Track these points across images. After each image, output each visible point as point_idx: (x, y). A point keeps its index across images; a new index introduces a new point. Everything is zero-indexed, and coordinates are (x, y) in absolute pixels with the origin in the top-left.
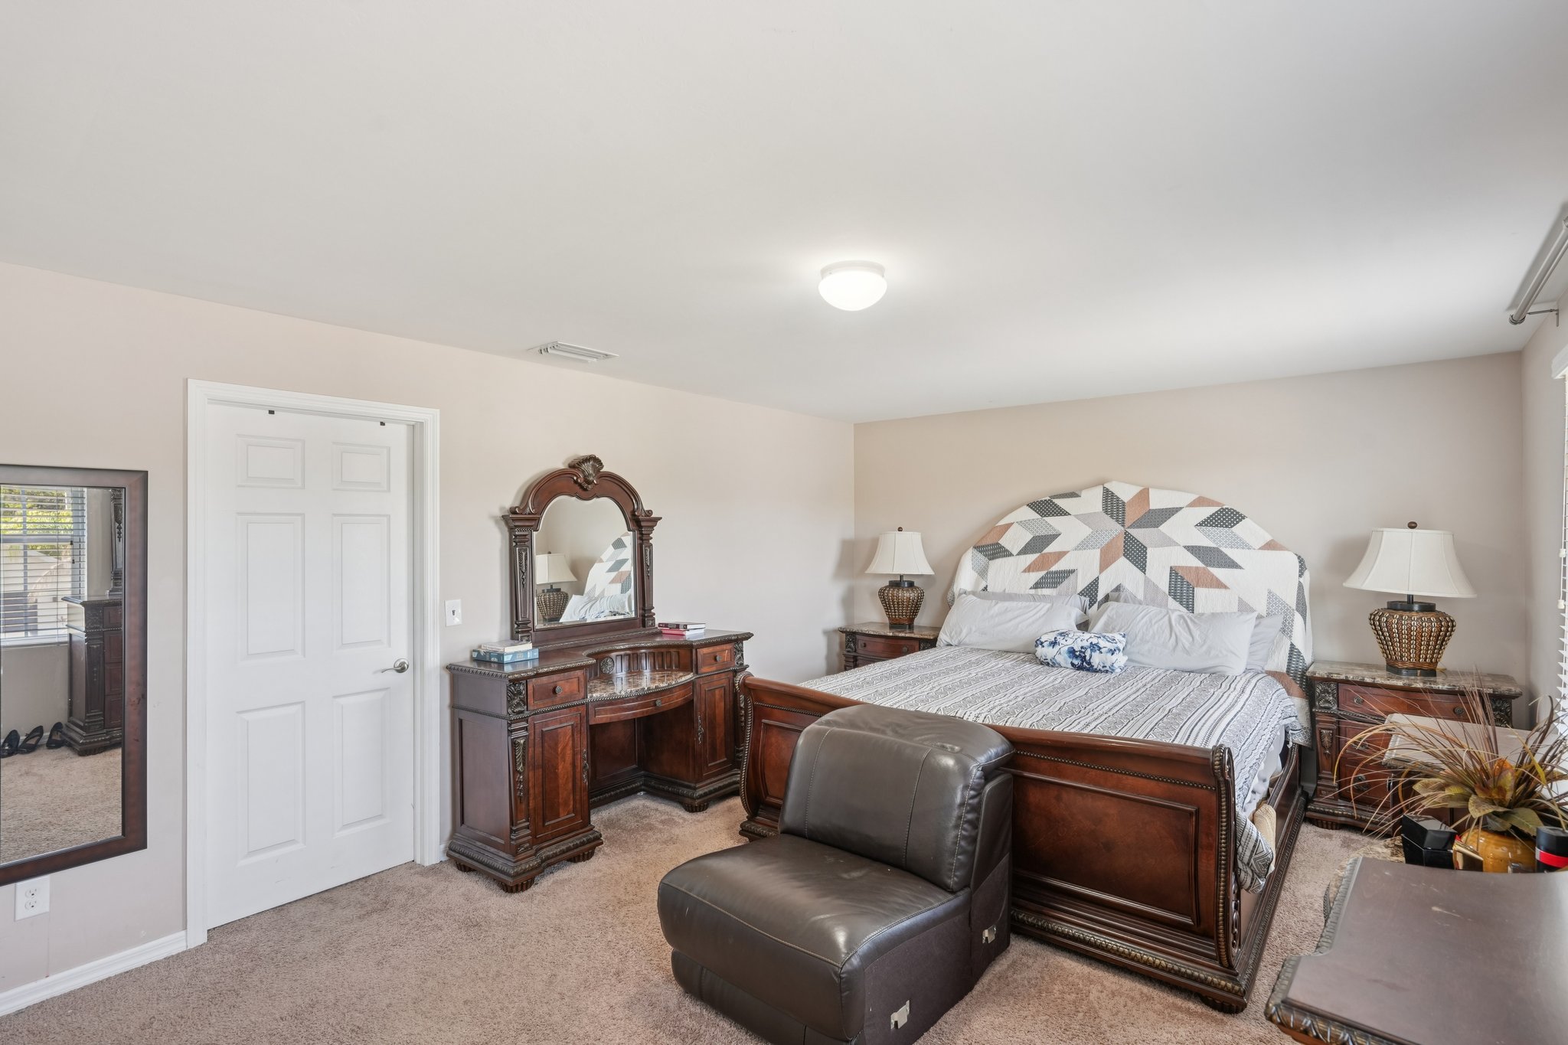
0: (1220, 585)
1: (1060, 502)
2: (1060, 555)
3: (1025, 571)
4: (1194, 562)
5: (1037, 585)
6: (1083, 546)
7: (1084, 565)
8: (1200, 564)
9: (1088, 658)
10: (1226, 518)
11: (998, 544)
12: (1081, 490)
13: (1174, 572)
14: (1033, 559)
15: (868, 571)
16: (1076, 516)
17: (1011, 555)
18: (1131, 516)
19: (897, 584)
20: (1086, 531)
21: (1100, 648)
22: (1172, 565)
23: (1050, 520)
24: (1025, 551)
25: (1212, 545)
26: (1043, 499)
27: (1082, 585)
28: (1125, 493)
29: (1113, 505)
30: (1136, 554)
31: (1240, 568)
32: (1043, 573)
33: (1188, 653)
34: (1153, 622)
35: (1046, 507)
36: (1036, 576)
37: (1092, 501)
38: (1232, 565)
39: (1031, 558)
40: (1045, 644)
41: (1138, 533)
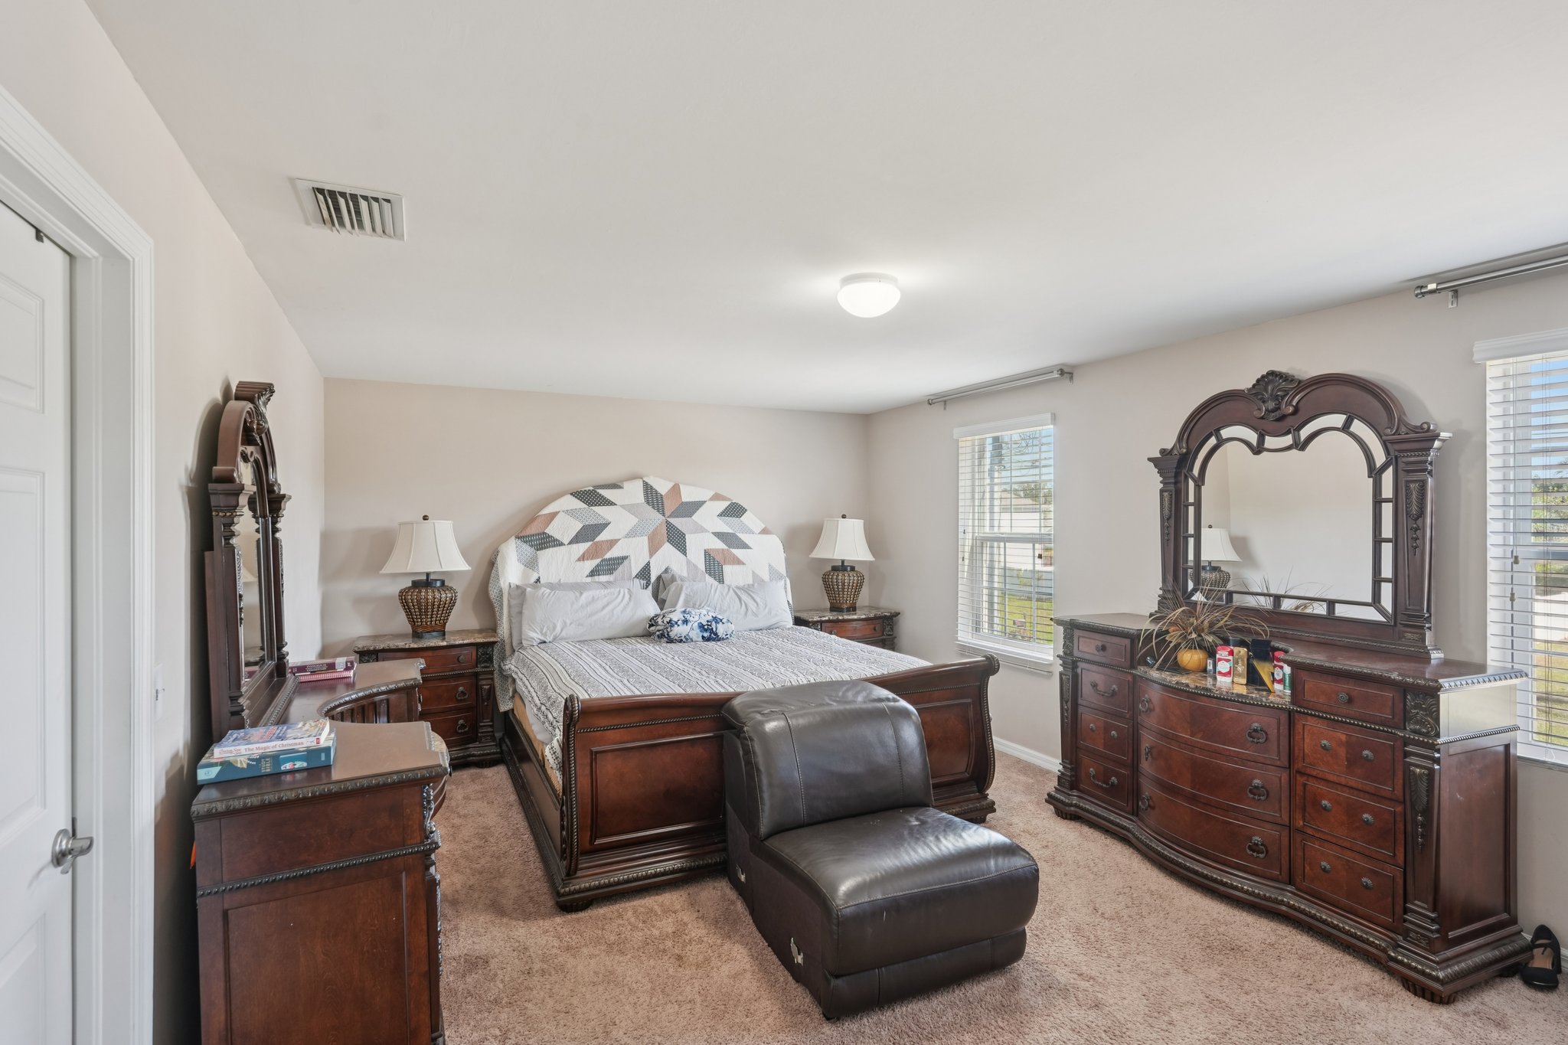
0: (739, 562)
1: (606, 493)
2: (612, 543)
3: (579, 560)
4: (719, 545)
5: (593, 573)
6: (632, 534)
7: (636, 552)
8: (725, 547)
9: (714, 630)
10: (734, 511)
11: (544, 533)
12: (622, 481)
13: (707, 553)
14: (586, 548)
15: (387, 569)
16: (623, 506)
17: (561, 544)
18: (670, 506)
19: (425, 583)
20: (633, 521)
21: (721, 620)
22: (707, 547)
23: (597, 509)
24: (577, 539)
25: (731, 531)
26: (587, 489)
27: (636, 569)
28: (662, 487)
29: (652, 497)
30: (678, 540)
31: (749, 548)
32: (597, 561)
33: (756, 615)
34: (724, 594)
35: (591, 497)
36: (590, 565)
37: (633, 493)
38: (745, 546)
39: (583, 547)
40: (679, 623)
41: (677, 522)
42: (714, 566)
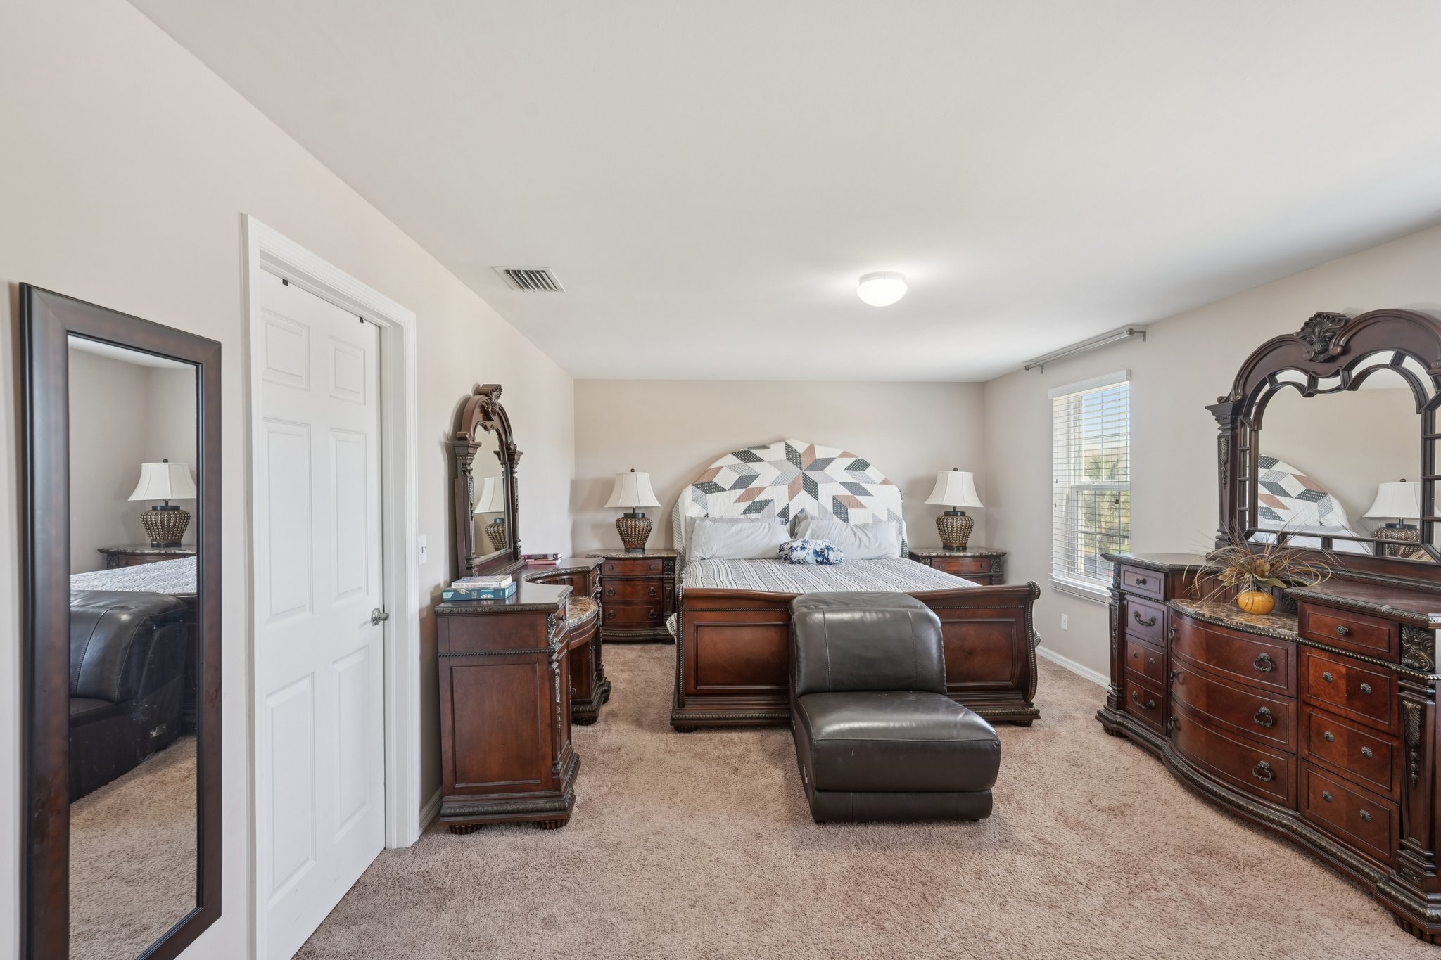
0: (861, 506)
1: (757, 453)
2: (761, 490)
3: (736, 502)
4: (845, 492)
5: (746, 512)
6: (776, 483)
7: (779, 497)
8: (850, 494)
9: (826, 556)
10: (860, 465)
11: (712, 482)
12: (769, 444)
13: (835, 500)
14: (742, 492)
15: (609, 505)
16: (769, 462)
17: (724, 490)
18: (806, 462)
19: (632, 515)
20: (777, 473)
21: (832, 549)
22: (834, 494)
23: (750, 465)
24: (735, 487)
25: (855, 481)
26: (743, 450)
27: (778, 510)
28: (800, 447)
29: (792, 455)
30: (811, 488)
31: (870, 495)
32: (749, 503)
33: (867, 547)
34: (843, 530)
35: (746, 456)
36: (744, 505)
37: (778, 452)
38: (867, 494)
39: (740, 492)
40: (798, 549)
41: (810, 474)
42: (840, 509)
